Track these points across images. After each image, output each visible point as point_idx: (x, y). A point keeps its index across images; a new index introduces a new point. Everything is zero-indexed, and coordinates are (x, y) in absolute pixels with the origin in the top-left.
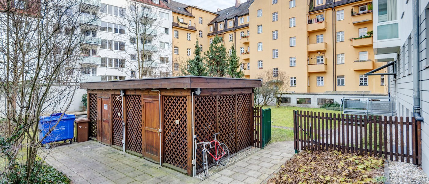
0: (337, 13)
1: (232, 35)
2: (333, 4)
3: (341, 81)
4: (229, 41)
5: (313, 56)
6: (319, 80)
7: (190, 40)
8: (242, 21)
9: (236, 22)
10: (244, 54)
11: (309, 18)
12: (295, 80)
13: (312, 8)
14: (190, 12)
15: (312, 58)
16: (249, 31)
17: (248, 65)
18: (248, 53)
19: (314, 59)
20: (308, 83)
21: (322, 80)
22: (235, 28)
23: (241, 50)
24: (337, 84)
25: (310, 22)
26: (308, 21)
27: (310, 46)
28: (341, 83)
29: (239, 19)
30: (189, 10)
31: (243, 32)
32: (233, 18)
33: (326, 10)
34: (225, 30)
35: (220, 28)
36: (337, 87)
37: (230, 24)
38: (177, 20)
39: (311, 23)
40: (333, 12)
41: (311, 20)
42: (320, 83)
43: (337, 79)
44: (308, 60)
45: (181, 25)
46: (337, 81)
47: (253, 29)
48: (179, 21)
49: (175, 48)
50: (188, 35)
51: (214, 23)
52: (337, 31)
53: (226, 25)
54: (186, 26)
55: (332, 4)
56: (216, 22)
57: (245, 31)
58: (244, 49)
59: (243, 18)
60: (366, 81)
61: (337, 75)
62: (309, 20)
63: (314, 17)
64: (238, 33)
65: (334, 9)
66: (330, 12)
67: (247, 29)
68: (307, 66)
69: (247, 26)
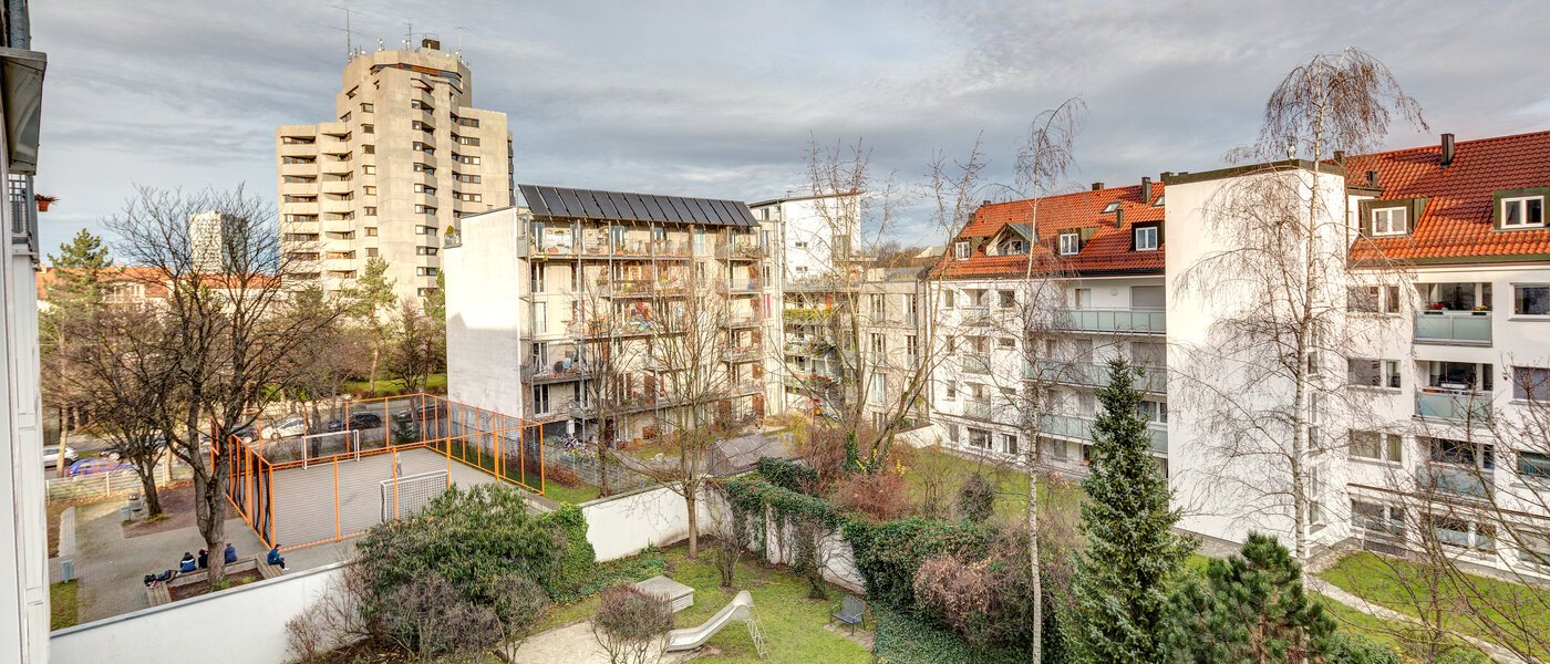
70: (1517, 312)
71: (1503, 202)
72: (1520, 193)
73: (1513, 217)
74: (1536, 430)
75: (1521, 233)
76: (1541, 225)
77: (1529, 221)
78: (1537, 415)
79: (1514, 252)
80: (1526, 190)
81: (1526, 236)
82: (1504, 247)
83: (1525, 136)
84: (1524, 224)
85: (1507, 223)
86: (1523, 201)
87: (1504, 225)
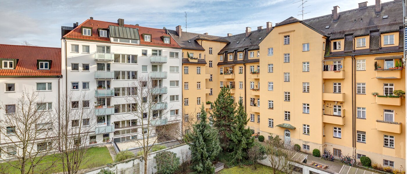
0: (357, 62)
1: (242, 67)
2: (353, 52)
3: (361, 137)
4: (239, 73)
5: (329, 104)
6: (336, 131)
7: (199, 73)
8: (252, 56)
9: (246, 55)
10: (253, 90)
11: (325, 63)
12: (308, 127)
13: (329, 53)
14: (200, 45)
15: (328, 107)
16: (259, 67)
17: (258, 101)
18: (258, 90)
19: (330, 107)
20: (323, 133)
21: (340, 132)
22: (245, 62)
23: (251, 84)
24: (357, 140)
25: (326, 68)
26: (323, 66)
27: (326, 94)
28: (361, 139)
29: (249, 52)
30: (199, 42)
31: (254, 66)
32: (243, 51)
33: (345, 58)
34: (235, 62)
35: (230, 58)
36: (356, 142)
37: (240, 57)
38: (187, 55)
39: (327, 70)
40: (353, 61)
41: (327, 66)
42: (337, 135)
43: (357, 134)
44: (323, 109)
45: (191, 61)
46: (357, 136)
47: (263, 66)
48: (188, 56)
49: (185, 84)
50: (198, 69)
51: (224, 52)
52: (357, 82)
53: (235, 57)
54: (196, 61)
55: (351, 52)
56: (226, 52)
57: (256, 65)
58: (254, 84)
59: (253, 53)
60: (392, 143)
61: (357, 129)
62: (325, 66)
63: (331, 64)
64: (248, 66)
65: (354, 58)
66: (349, 60)
67: (258, 64)
68: (322, 116)
69: (257, 61)
70: (6, 91)
71: (3, 61)
72: (7, 60)
73: (6, 66)
74: (8, 121)
75: (8, 70)
76: (13, 68)
77: (9, 67)
78: (9, 117)
79: (6, 75)
80: (9, 59)
81: (9, 71)
82: (3, 73)
83: (12, 45)
84: (8, 68)
85: (4, 67)
86: (8, 62)
87: (3, 68)
